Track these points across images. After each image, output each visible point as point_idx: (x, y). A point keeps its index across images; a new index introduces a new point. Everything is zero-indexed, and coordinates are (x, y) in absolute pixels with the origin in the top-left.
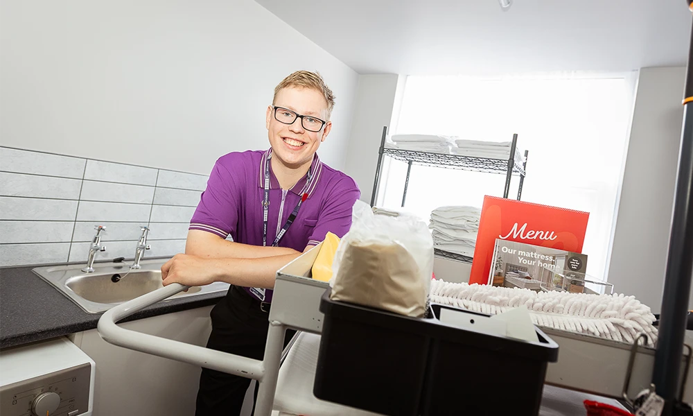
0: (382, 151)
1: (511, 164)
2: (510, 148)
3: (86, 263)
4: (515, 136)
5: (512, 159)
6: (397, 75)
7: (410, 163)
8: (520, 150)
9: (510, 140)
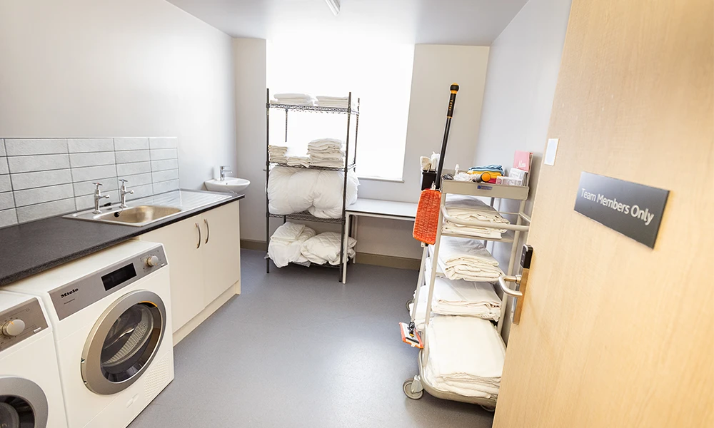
0: (268, 106)
1: (349, 110)
2: (348, 101)
3: (94, 208)
4: (350, 93)
5: (349, 107)
6: (265, 40)
7: (287, 111)
8: (354, 101)
9: (348, 96)
